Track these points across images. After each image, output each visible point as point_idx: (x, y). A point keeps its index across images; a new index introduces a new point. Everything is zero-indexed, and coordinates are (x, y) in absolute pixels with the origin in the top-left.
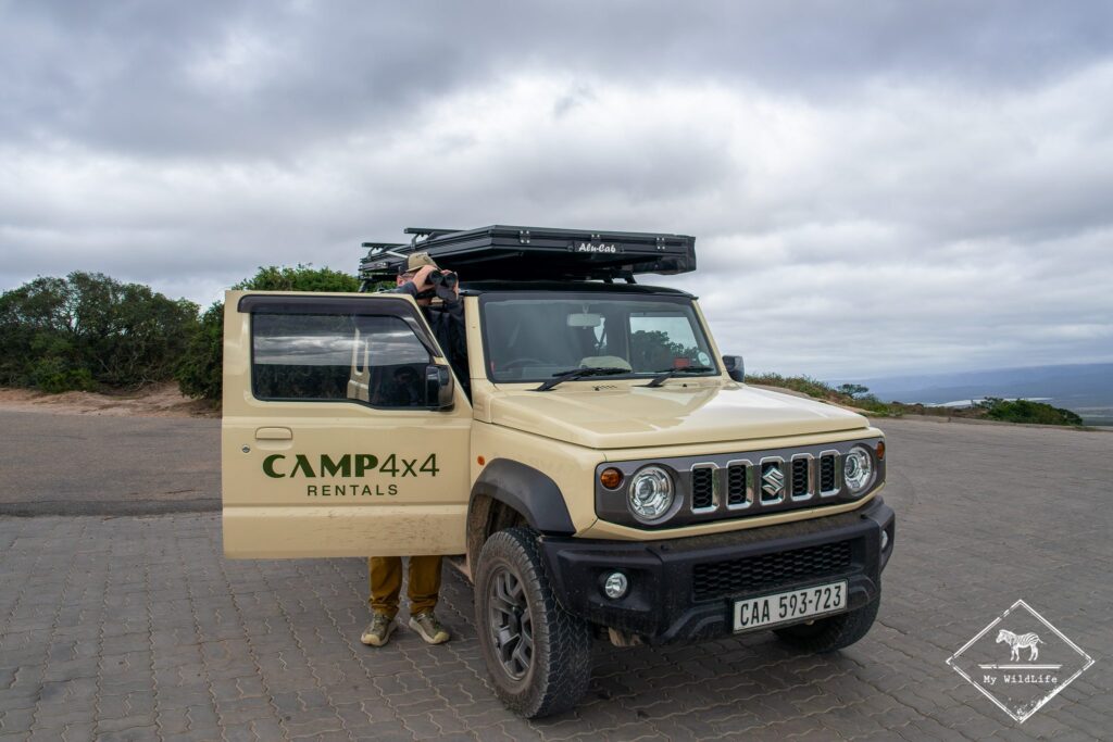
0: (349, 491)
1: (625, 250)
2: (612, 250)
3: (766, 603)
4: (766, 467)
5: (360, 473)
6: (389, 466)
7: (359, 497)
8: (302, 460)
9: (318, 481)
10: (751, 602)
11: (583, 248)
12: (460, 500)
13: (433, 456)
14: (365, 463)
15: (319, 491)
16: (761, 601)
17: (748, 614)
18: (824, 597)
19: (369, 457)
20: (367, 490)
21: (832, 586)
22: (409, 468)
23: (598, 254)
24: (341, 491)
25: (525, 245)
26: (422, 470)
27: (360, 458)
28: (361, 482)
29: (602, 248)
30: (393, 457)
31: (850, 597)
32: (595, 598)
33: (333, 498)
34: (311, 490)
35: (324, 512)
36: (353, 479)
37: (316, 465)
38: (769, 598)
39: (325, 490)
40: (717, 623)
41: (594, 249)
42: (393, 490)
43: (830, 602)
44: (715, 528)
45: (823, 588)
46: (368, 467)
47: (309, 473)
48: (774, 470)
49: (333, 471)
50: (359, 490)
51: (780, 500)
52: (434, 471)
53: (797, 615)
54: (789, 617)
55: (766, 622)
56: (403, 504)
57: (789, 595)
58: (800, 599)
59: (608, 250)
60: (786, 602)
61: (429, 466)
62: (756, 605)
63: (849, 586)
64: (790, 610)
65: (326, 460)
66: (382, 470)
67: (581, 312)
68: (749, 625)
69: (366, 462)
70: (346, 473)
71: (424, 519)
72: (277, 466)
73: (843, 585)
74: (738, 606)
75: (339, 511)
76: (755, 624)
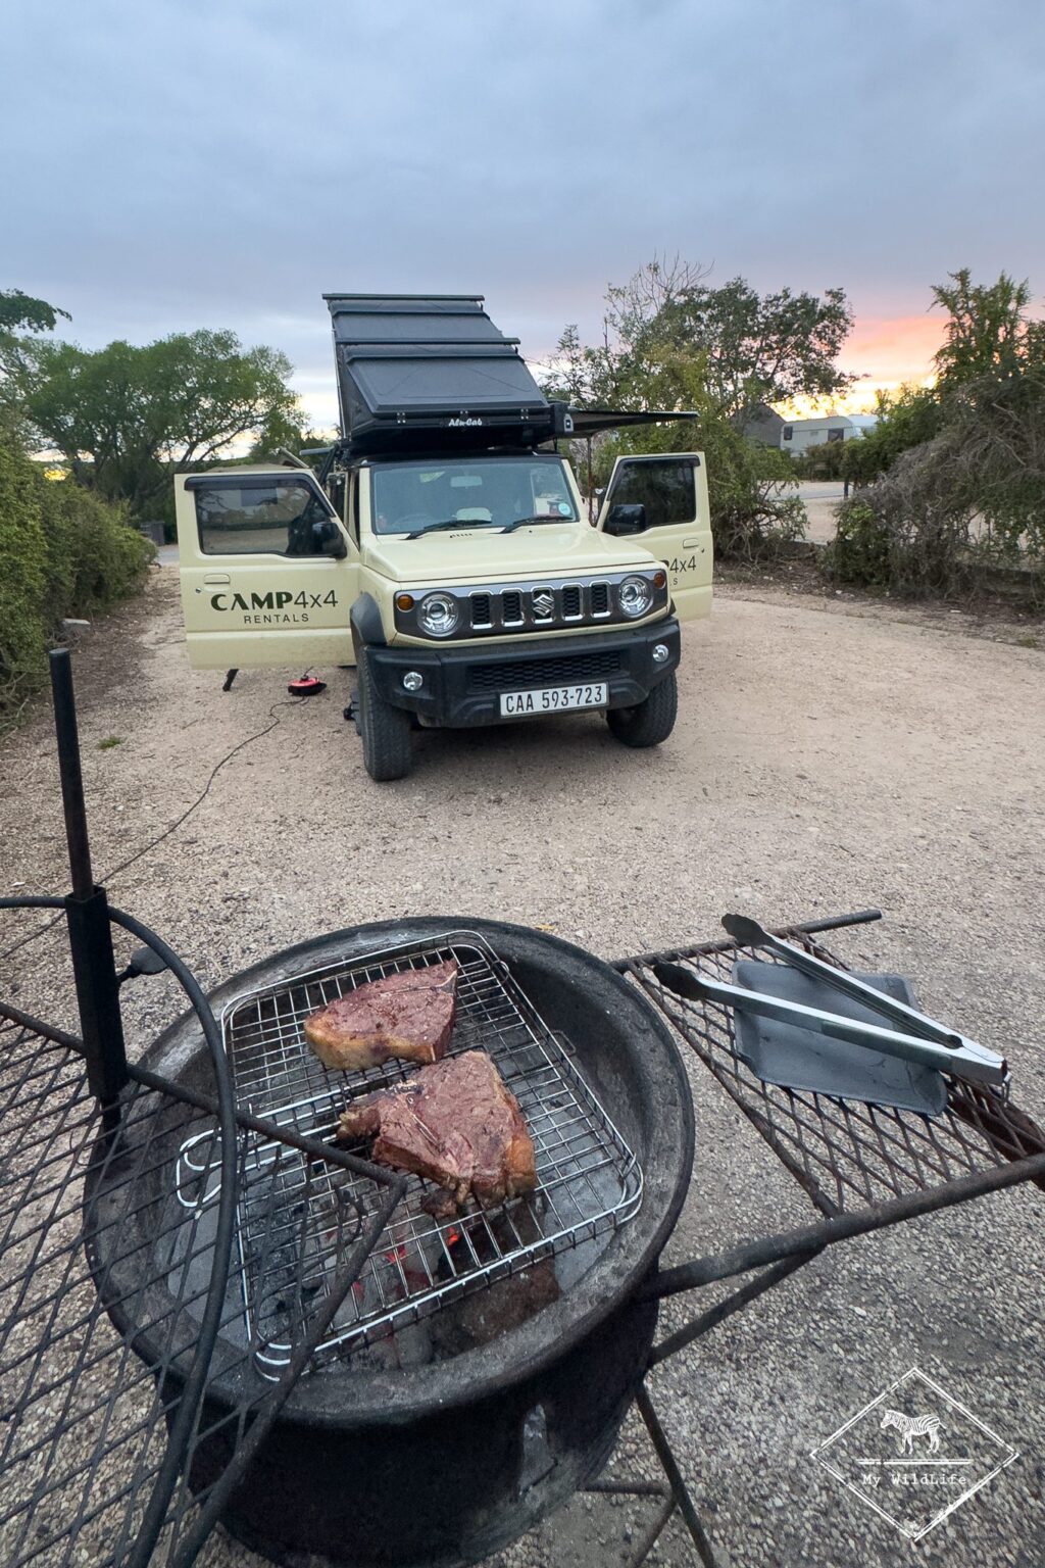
0: (274, 619)
1: (492, 421)
2: (479, 422)
3: (529, 696)
4: (537, 593)
5: (280, 606)
6: (301, 600)
7: (281, 624)
8: (238, 598)
9: (251, 612)
10: (515, 695)
11: (452, 423)
12: (342, 624)
13: (332, 592)
14: (283, 599)
15: (253, 619)
16: (525, 695)
17: (513, 703)
18: (585, 695)
19: (286, 594)
20: (286, 618)
21: (593, 686)
22: (316, 601)
23: (466, 427)
24: (267, 619)
25: (402, 424)
26: (325, 602)
27: (279, 595)
28: (282, 612)
29: (470, 422)
30: (303, 593)
31: (611, 696)
32: (398, 691)
33: (263, 624)
34: (247, 619)
35: (257, 635)
36: (276, 610)
37: (248, 601)
38: (533, 693)
39: (256, 620)
40: (486, 710)
41: (462, 424)
42: (305, 617)
43: (592, 698)
44: (490, 640)
45: (584, 687)
46: (287, 601)
47: (244, 607)
48: (543, 596)
49: (261, 604)
50: (281, 618)
51: (550, 620)
52: (334, 602)
53: (560, 707)
54: (552, 708)
55: (530, 710)
56: (314, 628)
57: (551, 691)
58: (561, 695)
59: (474, 423)
60: (549, 696)
61: (330, 599)
62: (520, 697)
63: (610, 688)
64: (552, 703)
65: (255, 598)
66: (296, 603)
67: (463, 475)
68: (514, 712)
69: (284, 597)
70: (270, 606)
71: (329, 639)
72: (220, 602)
73: (604, 686)
74: (503, 698)
75: (268, 634)
76: (520, 711)
